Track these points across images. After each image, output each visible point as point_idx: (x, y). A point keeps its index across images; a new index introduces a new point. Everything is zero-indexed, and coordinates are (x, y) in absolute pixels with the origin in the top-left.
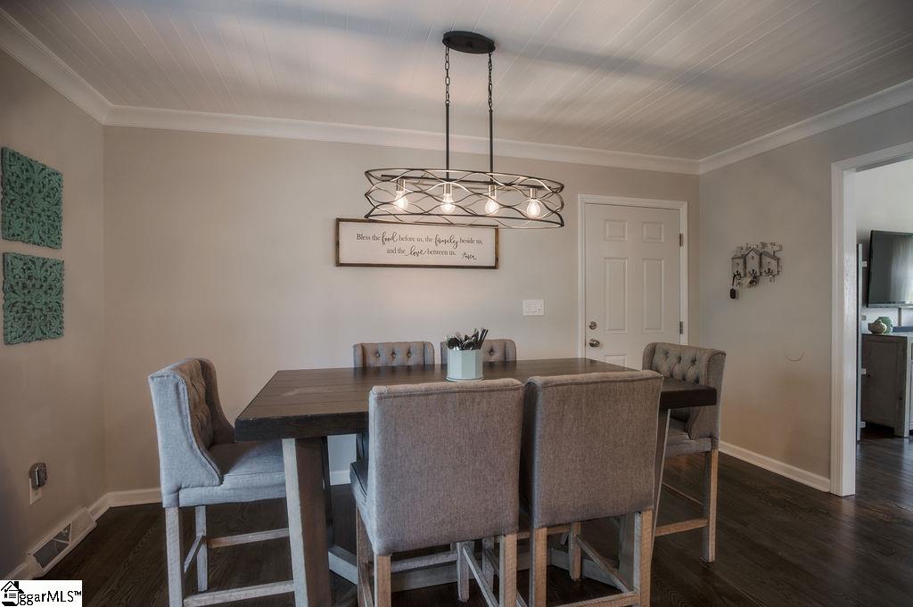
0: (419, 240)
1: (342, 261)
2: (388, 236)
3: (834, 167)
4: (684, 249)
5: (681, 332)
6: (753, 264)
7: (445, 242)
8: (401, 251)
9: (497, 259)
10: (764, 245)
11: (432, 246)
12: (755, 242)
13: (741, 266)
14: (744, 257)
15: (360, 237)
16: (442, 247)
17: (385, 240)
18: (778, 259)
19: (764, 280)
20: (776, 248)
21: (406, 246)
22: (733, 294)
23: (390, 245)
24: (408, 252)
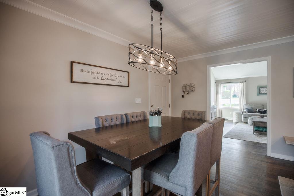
0: (105, 74)
1: (74, 80)
2: (93, 71)
3: (208, 66)
4: (170, 84)
5: (170, 107)
6: (188, 89)
7: (113, 76)
8: (98, 78)
9: (129, 84)
10: (191, 84)
11: (108, 77)
12: (188, 83)
13: (185, 89)
14: (186, 87)
15: (82, 70)
16: (112, 78)
17: (92, 73)
18: (194, 88)
19: (191, 93)
20: (194, 85)
21: (100, 76)
22: (183, 96)
23: (94, 75)
24: (100, 79)
